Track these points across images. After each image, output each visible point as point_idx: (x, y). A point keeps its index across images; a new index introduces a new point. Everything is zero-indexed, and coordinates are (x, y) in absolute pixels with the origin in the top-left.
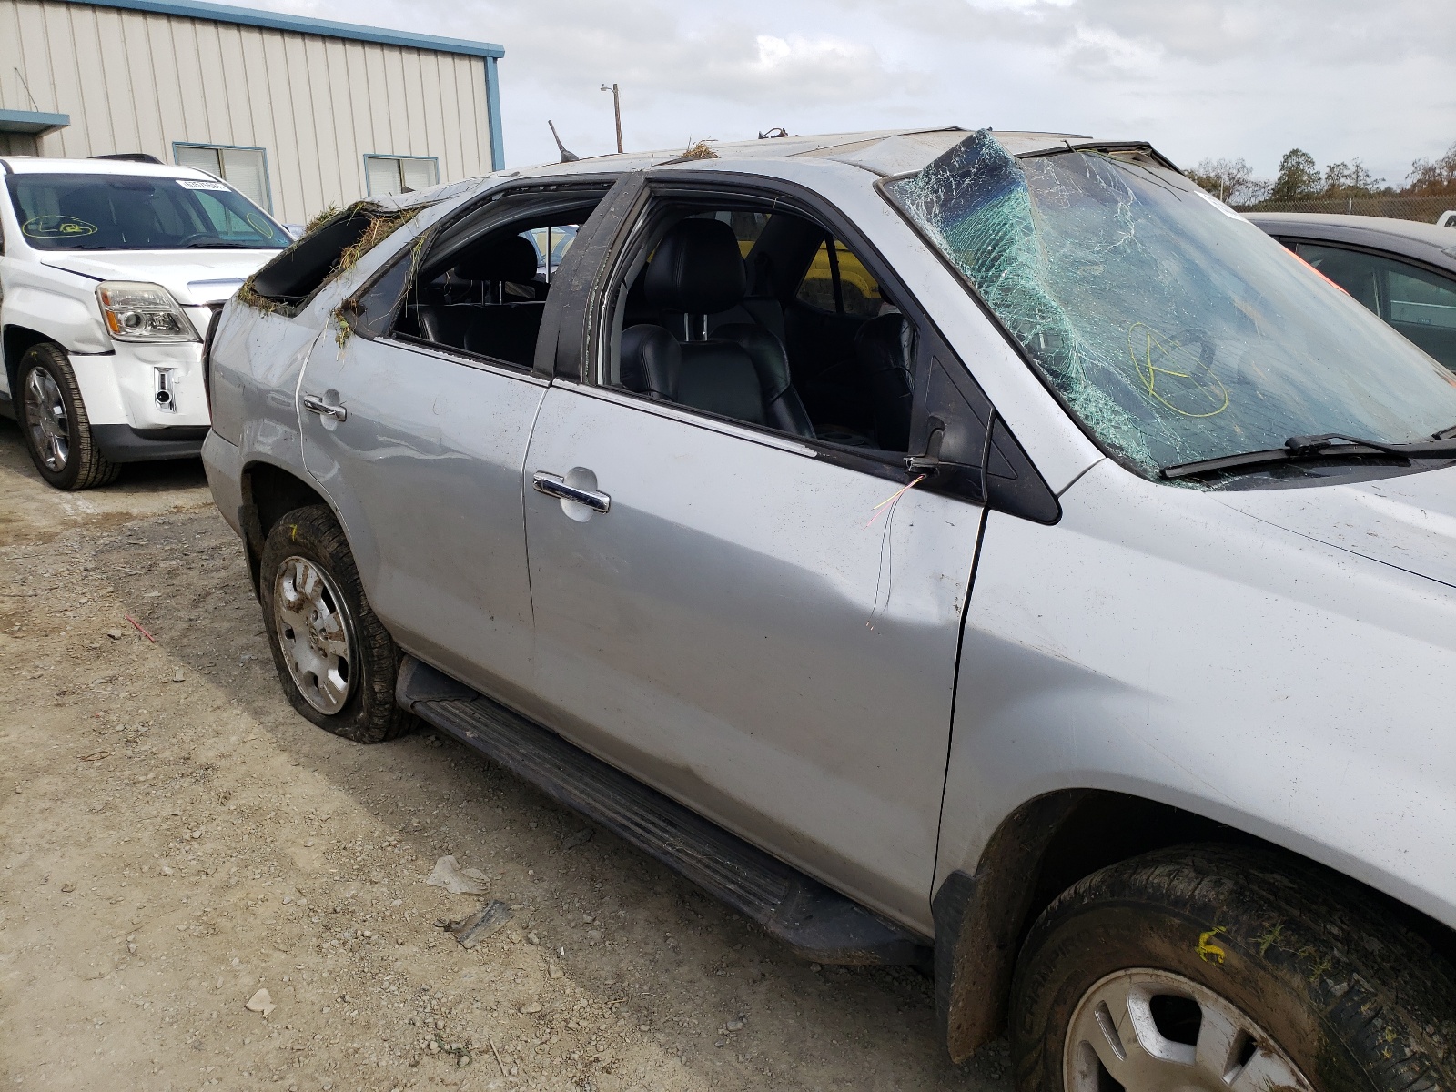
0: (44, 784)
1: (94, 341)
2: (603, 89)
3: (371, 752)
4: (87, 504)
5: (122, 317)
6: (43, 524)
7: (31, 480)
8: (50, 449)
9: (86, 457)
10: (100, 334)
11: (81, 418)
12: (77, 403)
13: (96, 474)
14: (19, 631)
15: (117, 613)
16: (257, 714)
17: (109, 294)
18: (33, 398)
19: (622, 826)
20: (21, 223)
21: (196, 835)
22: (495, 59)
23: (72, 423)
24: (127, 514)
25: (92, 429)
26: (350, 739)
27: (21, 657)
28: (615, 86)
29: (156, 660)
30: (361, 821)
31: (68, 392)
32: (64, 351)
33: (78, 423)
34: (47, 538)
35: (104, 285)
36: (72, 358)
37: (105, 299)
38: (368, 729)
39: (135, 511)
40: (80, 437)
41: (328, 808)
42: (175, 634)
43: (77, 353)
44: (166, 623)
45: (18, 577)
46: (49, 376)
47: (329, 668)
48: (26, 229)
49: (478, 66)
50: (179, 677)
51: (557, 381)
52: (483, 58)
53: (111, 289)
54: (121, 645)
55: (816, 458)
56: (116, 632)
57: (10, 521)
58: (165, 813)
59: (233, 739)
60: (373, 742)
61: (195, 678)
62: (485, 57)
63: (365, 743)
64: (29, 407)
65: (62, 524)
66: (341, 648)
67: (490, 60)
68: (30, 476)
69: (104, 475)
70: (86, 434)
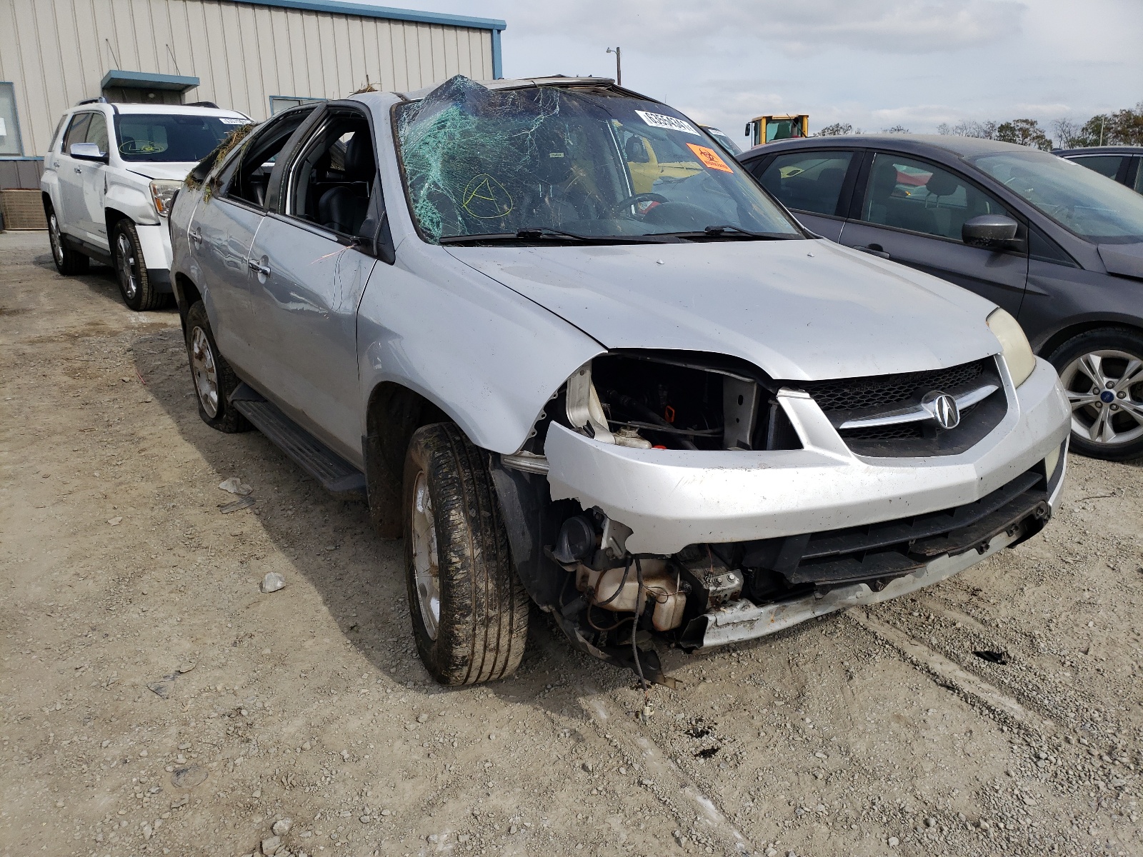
0: (56, 438)
1: (149, 217)
2: (608, 51)
3: (229, 437)
4: (144, 317)
5: (164, 202)
6: (114, 326)
7: (120, 305)
8: (128, 285)
9: (145, 289)
10: (152, 213)
11: (142, 265)
12: (140, 255)
13: (152, 300)
14: (78, 376)
15: (133, 371)
16: (179, 419)
17: (156, 187)
18: (120, 253)
19: (292, 449)
20: (118, 146)
21: (119, 463)
22: (499, 31)
23: (137, 268)
24: (165, 324)
25: (149, 271)
26: (220, 430)
27: (72, 387)
28: (618, 49)
29: (141, 393)
30: (204, 464)
31: (135, 249)
32: (133, 223)
33: (140, 268)
34: (114, 334)
35: (154, 182)
36: (137, 227)
37: (155, 191)
38: (227, 424)
39: (170, 323)
40: (141, 277)
41: (190, 457)
42: (159, 381)
43: (140, 224)
44: (157, 376)
45: (89, 352)
46: (127, 239)
47: (212, 390)
48: (122, 149)
49: (487, 36)
50: (148, 400)
51: (269, 213)
52: (491, 31)
53: (158, 185)
54: (127, 385)
55: (337, 242)
56: (127, 379)
57: (98, 324)
58: (109, 454)
59: (161, 427)
60: (231, 432)
61: (156, 402)
62: (492, 30)
63: (227, 433)
64: (119, 259)
65: (126, 327)
66: (213, 377)
67: (495, 32)
68: (120, 303)
69: (157, 301)
70: (144, 275)
